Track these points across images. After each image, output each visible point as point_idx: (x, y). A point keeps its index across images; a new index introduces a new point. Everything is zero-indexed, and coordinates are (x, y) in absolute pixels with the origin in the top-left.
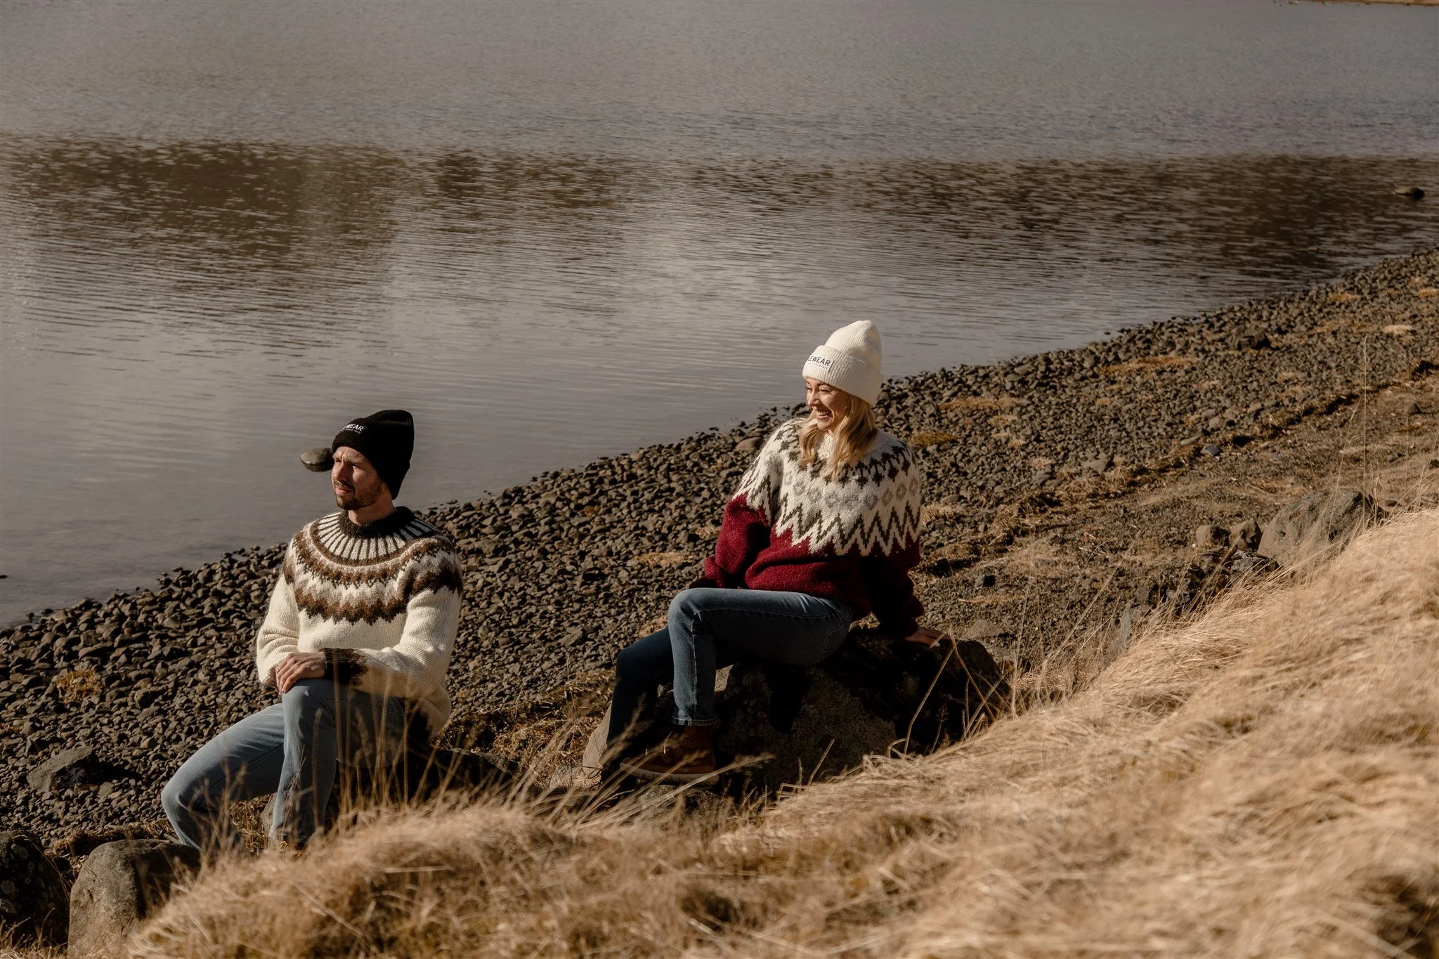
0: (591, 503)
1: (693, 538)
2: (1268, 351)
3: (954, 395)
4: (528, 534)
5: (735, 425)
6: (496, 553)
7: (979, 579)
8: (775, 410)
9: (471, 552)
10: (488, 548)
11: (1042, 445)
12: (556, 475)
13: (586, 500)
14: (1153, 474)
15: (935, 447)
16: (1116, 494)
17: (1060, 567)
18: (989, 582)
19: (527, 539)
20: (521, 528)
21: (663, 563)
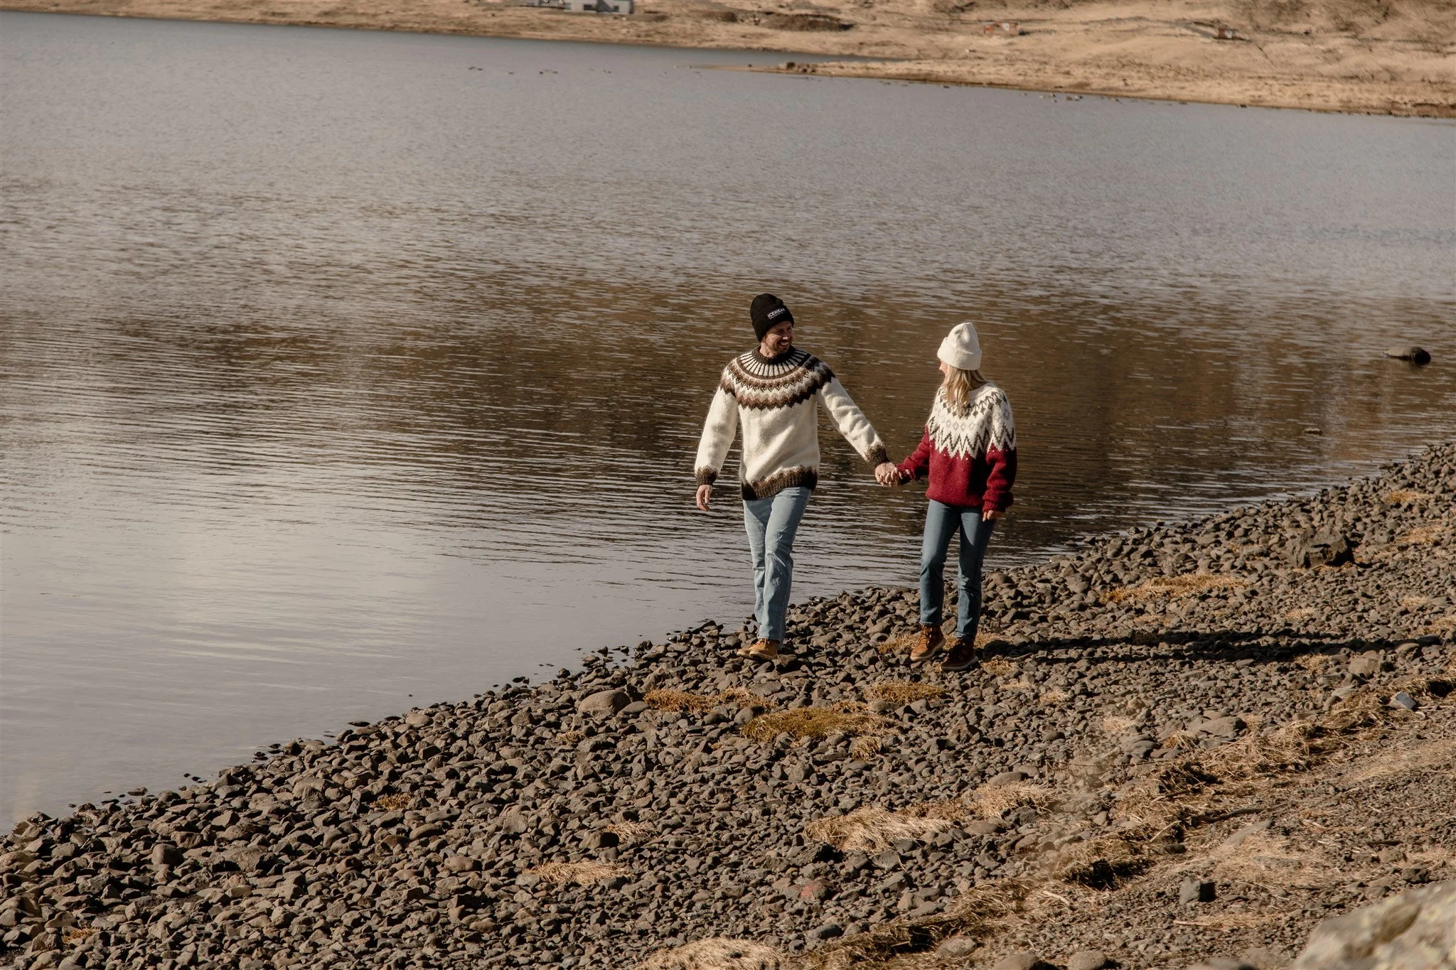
0: (388, 790)
1: (609, 840)
2: (1354, 569)
3: (887, 630)
4: (304, 839)
5: (554, 674)
6: (265, 867)
7: (1189, 890)
8: (605, 652)
9: (219, 868)
10: (248, 861)
11: (1097, 700)
12: (296, 749)
13: (376, 786)
14: (1336, 737)
15: (922, 702)
16: (1297, 765)
17: (1308, 869)
18: (1207, 893)
19: (305, 847)
20: (288, 829)
21: (580, 878)
